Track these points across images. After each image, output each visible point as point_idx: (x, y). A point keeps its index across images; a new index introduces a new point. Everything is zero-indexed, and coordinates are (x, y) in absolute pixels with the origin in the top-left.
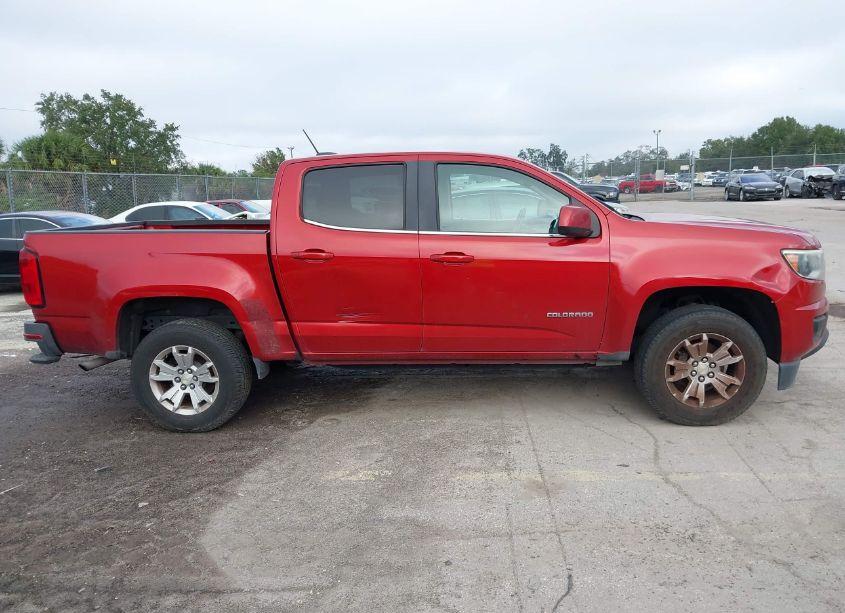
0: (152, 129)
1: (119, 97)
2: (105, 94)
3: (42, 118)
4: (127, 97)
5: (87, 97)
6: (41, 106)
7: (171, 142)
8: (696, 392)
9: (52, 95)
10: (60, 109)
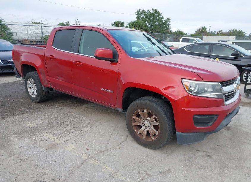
0: (163, 20)
1: (156, 10)
2: (153, 9)
3: (136, 16)
4: (158, 10)
5: (148, 10)
6: (137, 13)
7: (168, 23)
8: (143, 132)
9: (140, 10)
10: (141, 14)
